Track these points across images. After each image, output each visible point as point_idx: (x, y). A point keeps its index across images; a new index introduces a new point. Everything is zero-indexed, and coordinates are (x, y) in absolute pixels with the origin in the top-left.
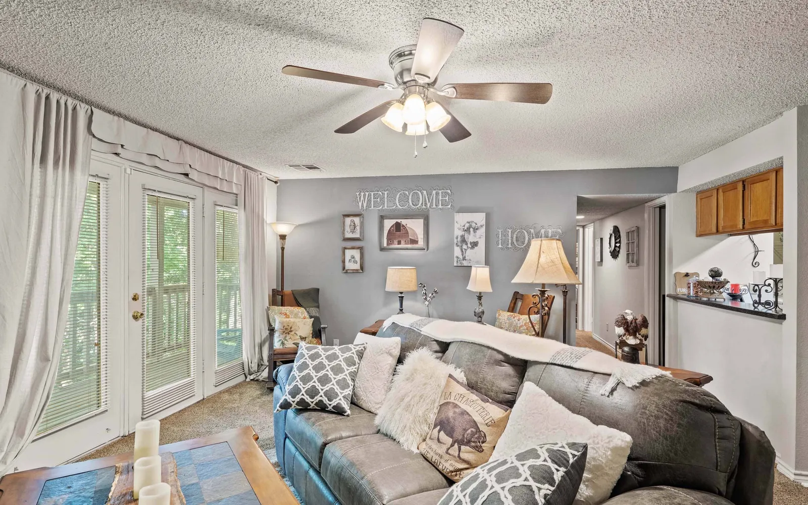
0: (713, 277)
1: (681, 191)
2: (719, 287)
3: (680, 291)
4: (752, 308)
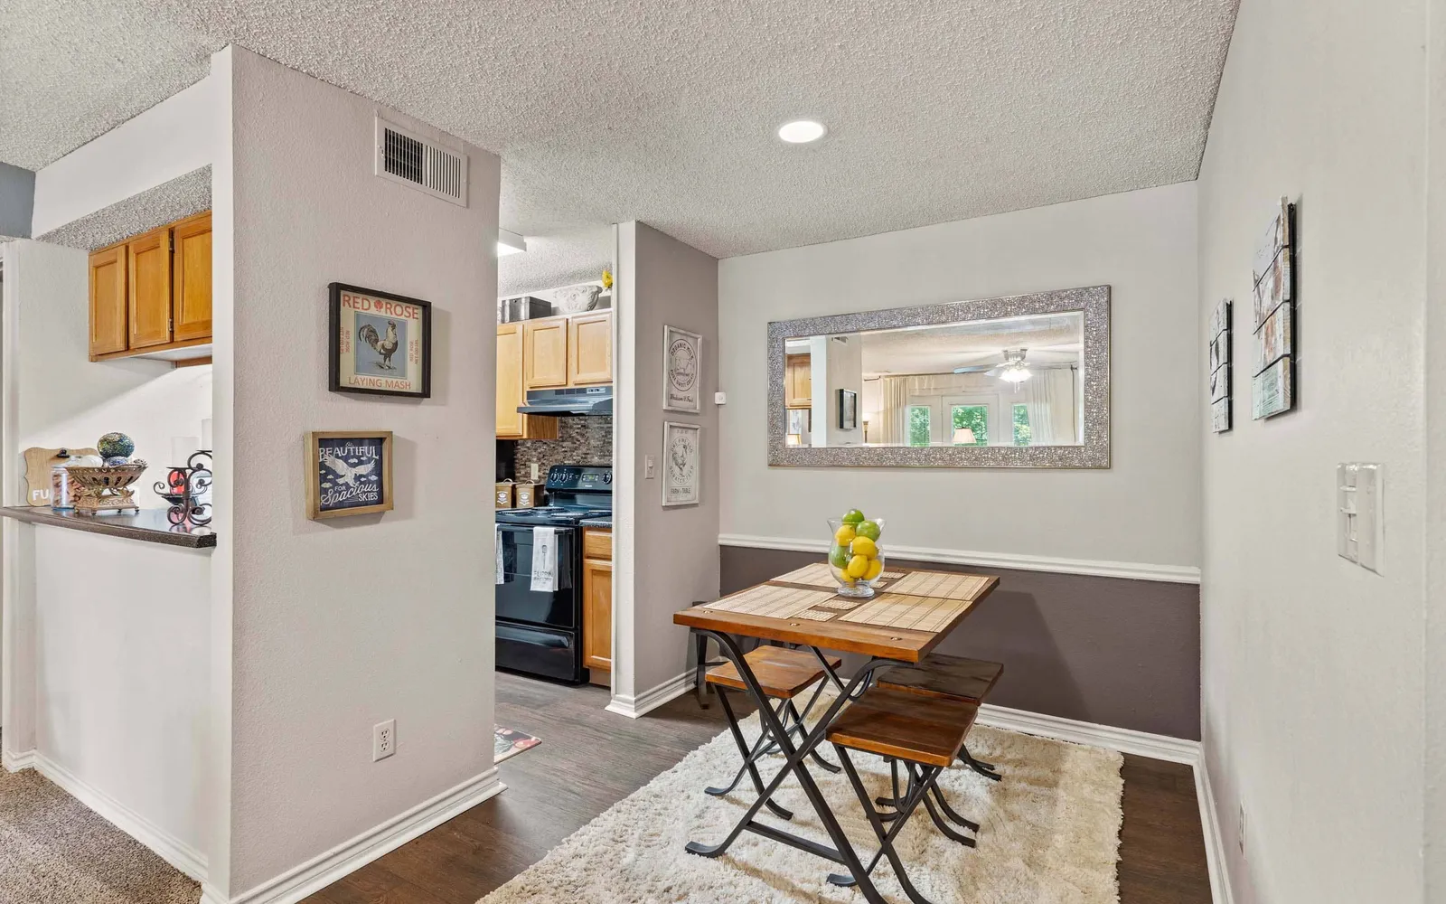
0: (106, 456)
1: (39, 235)
2: (119, 479)
3: (38, 497)
4: (165, 527)
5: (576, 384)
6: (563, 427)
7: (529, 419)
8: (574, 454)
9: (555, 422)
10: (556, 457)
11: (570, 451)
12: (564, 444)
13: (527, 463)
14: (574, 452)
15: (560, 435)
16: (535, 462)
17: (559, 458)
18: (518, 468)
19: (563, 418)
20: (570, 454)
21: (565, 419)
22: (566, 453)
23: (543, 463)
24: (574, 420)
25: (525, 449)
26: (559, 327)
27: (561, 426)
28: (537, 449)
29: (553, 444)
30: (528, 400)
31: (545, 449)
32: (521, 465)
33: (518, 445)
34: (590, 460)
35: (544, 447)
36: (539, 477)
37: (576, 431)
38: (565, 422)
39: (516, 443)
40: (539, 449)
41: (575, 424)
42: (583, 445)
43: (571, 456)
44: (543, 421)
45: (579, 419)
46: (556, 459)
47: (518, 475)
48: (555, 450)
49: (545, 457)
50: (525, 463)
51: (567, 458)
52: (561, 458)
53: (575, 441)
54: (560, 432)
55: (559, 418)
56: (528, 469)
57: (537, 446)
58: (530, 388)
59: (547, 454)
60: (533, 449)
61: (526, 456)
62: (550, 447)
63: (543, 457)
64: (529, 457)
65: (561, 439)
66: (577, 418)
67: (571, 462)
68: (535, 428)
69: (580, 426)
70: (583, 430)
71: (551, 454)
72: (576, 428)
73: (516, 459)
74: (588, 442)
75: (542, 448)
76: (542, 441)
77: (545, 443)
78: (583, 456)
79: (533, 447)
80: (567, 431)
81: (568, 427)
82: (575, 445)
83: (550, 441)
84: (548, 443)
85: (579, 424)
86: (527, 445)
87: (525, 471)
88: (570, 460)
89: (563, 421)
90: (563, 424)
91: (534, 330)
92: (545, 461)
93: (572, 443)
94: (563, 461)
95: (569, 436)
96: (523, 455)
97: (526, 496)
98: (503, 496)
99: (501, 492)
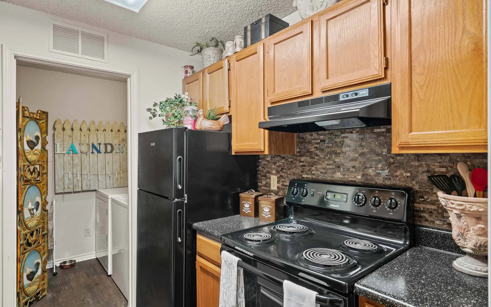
7: (270, 136)
8: (313, 168)
9: (293, 138)
10: (294, 170)
11: (309, 165)
12: (303, 159)
13: (268, 175)
14: (313, 167)
15: (298, 150)
16: (275, 174)
17: (297, 172)
18: (260, 178)
19: (301, 134)
20: (308, 168)
21: (303, 135)
22: (304, 167)
23: (281, 176)
24: (312, 135)
25: (266, 163)
26: (302, 32)
27: (299, 142)
28: (276, 163)
29: (291, 158)
30: (268, 115)
31: (284, 163)
32: (262, 176)
33: (260, 159)
34: (333, 176)
35: (283, 161)
36: (278, 188)
37: (314, 146)
38: (303, 138)
39: (258, 157)
40: (278, 163)
41: (314, 139)
42: (322, 160)
43: (309, 170)
44: (282, 135)
45: (318, 134)
46: (294, 174)
47: (260, 184)
48: (293, 164)
49: (284, 171)
50: (265, 174)
51: (305, 172)
52: (299, 172)
53: (313, 156)
54: (298, 147)
55: (297, 134)
56: (269, 180)
57: (277, 161)
58: (272, 103)
59: (285, 167)
60: (273, 163)
61: (266, 169)
62: (288, 161)
63: (282, 170)
64: (269, 170)
65: (299, 154)
66: (316, 134)
67: (309, 176)
68: (275, 143)
69: (319, 141)
70: (322, 145)
71: (289, 168)
72: (315, 143)
73: (258, 171)
74: (328, 157)
75: (281, 162)
76: (282, 155)
77: (283, 158)
78: (323, 171)
79: (273, 161)
80: (305, 146)
81: (305, 142)
82: (314, 160)
83: (288, 156)
84: (286, 158)
85: (318, 139)
86: (268, 159)
87: (266, 183)
88: (308, 174)
89: (301, 137)
90: (301, 140)
91: (275, 44)
92: (284, 174)
93: (310, 158)
94: (301, 175)
95: (307, 151)
96: (263, 169)
97: (267, 209)
98: (247, 206)
99: (245, 202)
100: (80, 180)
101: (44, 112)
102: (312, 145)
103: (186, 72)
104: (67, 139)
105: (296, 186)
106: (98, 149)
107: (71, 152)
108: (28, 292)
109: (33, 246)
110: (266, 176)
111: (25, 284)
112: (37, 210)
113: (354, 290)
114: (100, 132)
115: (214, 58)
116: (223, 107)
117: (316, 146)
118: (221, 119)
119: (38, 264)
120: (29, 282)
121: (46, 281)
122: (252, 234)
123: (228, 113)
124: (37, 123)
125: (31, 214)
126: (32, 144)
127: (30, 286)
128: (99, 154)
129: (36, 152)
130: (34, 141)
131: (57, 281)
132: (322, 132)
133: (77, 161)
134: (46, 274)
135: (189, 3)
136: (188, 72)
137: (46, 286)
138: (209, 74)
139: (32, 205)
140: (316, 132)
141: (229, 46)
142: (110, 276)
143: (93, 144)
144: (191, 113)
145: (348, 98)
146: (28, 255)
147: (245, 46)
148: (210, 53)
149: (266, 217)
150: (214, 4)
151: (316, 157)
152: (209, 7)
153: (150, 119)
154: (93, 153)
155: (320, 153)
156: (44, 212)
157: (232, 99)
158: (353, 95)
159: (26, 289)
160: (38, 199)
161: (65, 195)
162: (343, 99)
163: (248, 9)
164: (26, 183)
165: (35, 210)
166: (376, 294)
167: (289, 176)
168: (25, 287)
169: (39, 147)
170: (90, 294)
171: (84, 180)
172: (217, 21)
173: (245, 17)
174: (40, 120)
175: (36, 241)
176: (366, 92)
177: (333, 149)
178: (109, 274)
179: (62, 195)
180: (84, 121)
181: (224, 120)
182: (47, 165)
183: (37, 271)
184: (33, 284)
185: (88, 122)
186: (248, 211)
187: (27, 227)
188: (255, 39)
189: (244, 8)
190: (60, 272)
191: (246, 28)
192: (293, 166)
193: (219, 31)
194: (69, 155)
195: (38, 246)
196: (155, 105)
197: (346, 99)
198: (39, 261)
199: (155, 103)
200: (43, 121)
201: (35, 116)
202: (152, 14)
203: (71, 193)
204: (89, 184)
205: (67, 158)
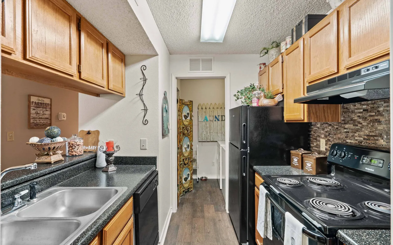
5: (348, 69)
6: (345, 112)
7: (309, 108)
8: (356, 135)
9: (337, 109)
10: (339, 136)
11: (352, 132)
12: (347, 126)
13: (318, 138)
14: (356, 133)
15: (342, 119)
16: (323, 138)
17: (342, 137)
18: (312, 140)
19: (345, 105)
20: (352, 134)
21: (347, 106)
22: (348, 133)
23: (329, 140)
24: (355, 106)
25: (317, 129)
26: (329, 23)
27: (344, 112)
28: (324, 129)
29: (337, 125)
30: (307, 92)
31: (330, 129)
32: (314, 139)
33: (312, 126)
34: (375, 143)
35: (330, 128)
36: (326, 149)
37: (357, 115)
38: (347, 108)
39: (311, 124)
40: (326, 129)
41: (357, 109)
42: (365, 127)
43: (353, 136)
44: (324, 107)
45: (361, 104)
46: (339, 138)
47: (312, 145)
48: (338, 130)
49: (331, 135)
50: (316, 138)
51: (349, 137)
52: (344, 137)
53: (356, 123)
54: (343, 116)
55: (342, 105)
56: (318, 142)
57: (325, 127)
58: (310, 83)
59: (332, 133)
60: (322, 129)
61: (317, 134)
62: (334, 128)
63: (329, 135)
64: (319, 134)
65: (343, 122)
66: (359, 104)
67: (352, 141)
68: (315, 113)
69: (362, 111)
70: (365, 114)
71: (335, 133)
72: (358, 113)
73: (311, 135)
74: (371, 125)
75: (328, 128)
76: (330, 123)
77: (330, 125)
78: (366, 137)
79: (322, 128)
80: (348, 115)
81: (349, 112)
82: (357, 127)
83: (334, 123)
84: (333, 125)
85: (361, 109)
86: (318, 126)
87: (317, 144)
88: (352, 140)
89: (345, 107)
90: (345, 110)
91: (310, 37)
92: (331, 138)
93: (354, 126)
94: (344, 140)
95: (350, 120)
96: (315, 133)
97: (310, 164)
98: (295, 160)
99: (294, 157)
100: (209, 135)
101: (191, 101)
102: (356, 113)
103: (261, 68)
104: (204, 114)
105: (336, 149)
106: (218, 119)
107: (205, 120)
108: (184, 186)
109: (187, 165)
110: (317, 139)
111: (183, 182)
112: (188, 148)
113: (336, 235)
114: (219, 109)
115: (276, 55)
116: (279, 89)
117: (359, 114)
118: (276, 98)
119: (189, 174)
120: (185, 182)
121: (192, 183)
122: (285, 179)
123: (282, 93)
124: (188, 106)
125: (186, 150)
126: (186, 117)
127: (185, 184)
128: (218, 122)
129: (188, 120)
130: (187, 115)
131: (198, 186)
132: (365, 102)
133: (208, 125)
134: (192, 180)
135: (251, 27)
136: (262, 68)
137: (192, 186)
138: (271, 67)
139: (186, 146)
140: (359, 103)
141: (283, 45)
142: (221, 190)
143: (215, 116)
144: (257, 96)
145: (369, 72)
146: (184, 169)
147: (292, 43)
148: (273, 52)
149: (309, 170)
150: (267, 22)
151: (359, 125)
152: (265, 24)
153: (236, 101)
154: (215, 121)
155: (363, 121)
156: (191, 150)
157: (284, 83)
158: (373, 68)
159: (184, 185)
160: (189, 143)
161: (203, 143)
162: (364, 73)
163: (295, 15)
164: (183, 135)
165: (187, 148)
166: (352, 243)
167: (335, 140)
168: (183, 184)
169: (189, 118)
170: (210, 196)
171: (211, 135)
172: (274, 30)
173: (295, 21)
174: (189, 105)
175: (188, 163)
176: (386, 64)
177: (376, 118)
178: (220, 189)
179: (201, 143)
180: (211, 104)
181: (278, 98)
182: (193, 127)
183: (188, 178)
184: (187, 183)
185: (213, 104)
186: (296, 164)
187: (184, 156)
188: (299, 36)
189: (291, 16)
190: (200, 181)
191: (293, 30)
192: (339, 132)
193: (278, 36)
194: (205, 122)
195: (189, 166)
196: (238, 92)
197: (367, 73)
198: (189, 173)
199: (238, 91)
200: (191, 106)
201: (187, 103)
202: (232, 40)
203: (205, 142)
204: (213, 138)
205: (204, 123)
